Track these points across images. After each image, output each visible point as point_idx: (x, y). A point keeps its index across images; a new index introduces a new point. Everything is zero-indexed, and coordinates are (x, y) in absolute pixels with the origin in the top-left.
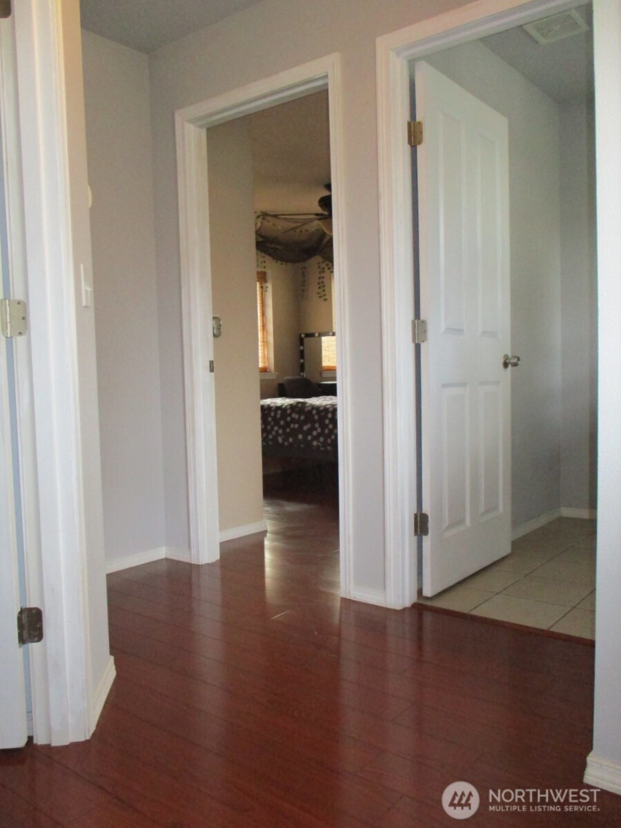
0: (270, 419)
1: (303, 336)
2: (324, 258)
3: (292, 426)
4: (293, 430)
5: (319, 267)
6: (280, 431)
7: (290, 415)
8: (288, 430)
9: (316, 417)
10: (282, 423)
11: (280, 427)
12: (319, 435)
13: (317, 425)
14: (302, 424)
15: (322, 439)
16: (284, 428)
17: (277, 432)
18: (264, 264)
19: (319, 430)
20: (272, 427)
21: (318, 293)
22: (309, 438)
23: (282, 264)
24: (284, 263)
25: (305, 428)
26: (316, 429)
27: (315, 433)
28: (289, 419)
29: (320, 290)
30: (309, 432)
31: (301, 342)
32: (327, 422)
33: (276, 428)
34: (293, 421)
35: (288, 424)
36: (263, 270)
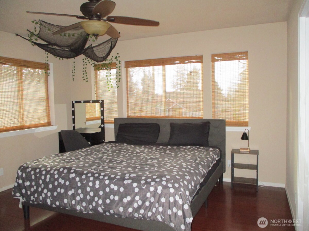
0: (41, 182)
1: (74, 102)
2: (86, 56)
3: (59, 190)
4: (59, 194)
5: (84, 62)
6: (49, 194)
7: (57, 180)
8: (55, 194)
9: (79, 184)
10: (51, 186)
11: (49, 190)
12: (82, 200)
13: (80, 191)
14: (67, 189)
15: (84, 204)
16: (52, 191)
17: (46, 194)
18: (47, 59)
19: (82, 196)
20: (43, 190)
21: (83, 77)
22: (73, 202)
23: (60, 59)
24: (61, 59)
25: (70, 193)
26: (79, 195)
27: (78, 198)
28: (56, 183)
29: (84, 76)
30: (74, 196)
31: (73, 106)
32: (88, 189)
33: (45, 191)
34: (60, 185)
35: (55, 189)
36: (47, 62)
